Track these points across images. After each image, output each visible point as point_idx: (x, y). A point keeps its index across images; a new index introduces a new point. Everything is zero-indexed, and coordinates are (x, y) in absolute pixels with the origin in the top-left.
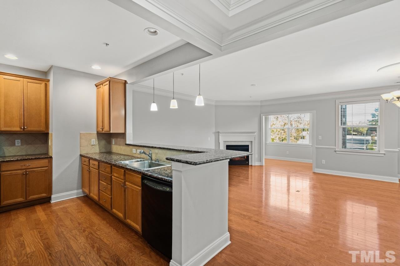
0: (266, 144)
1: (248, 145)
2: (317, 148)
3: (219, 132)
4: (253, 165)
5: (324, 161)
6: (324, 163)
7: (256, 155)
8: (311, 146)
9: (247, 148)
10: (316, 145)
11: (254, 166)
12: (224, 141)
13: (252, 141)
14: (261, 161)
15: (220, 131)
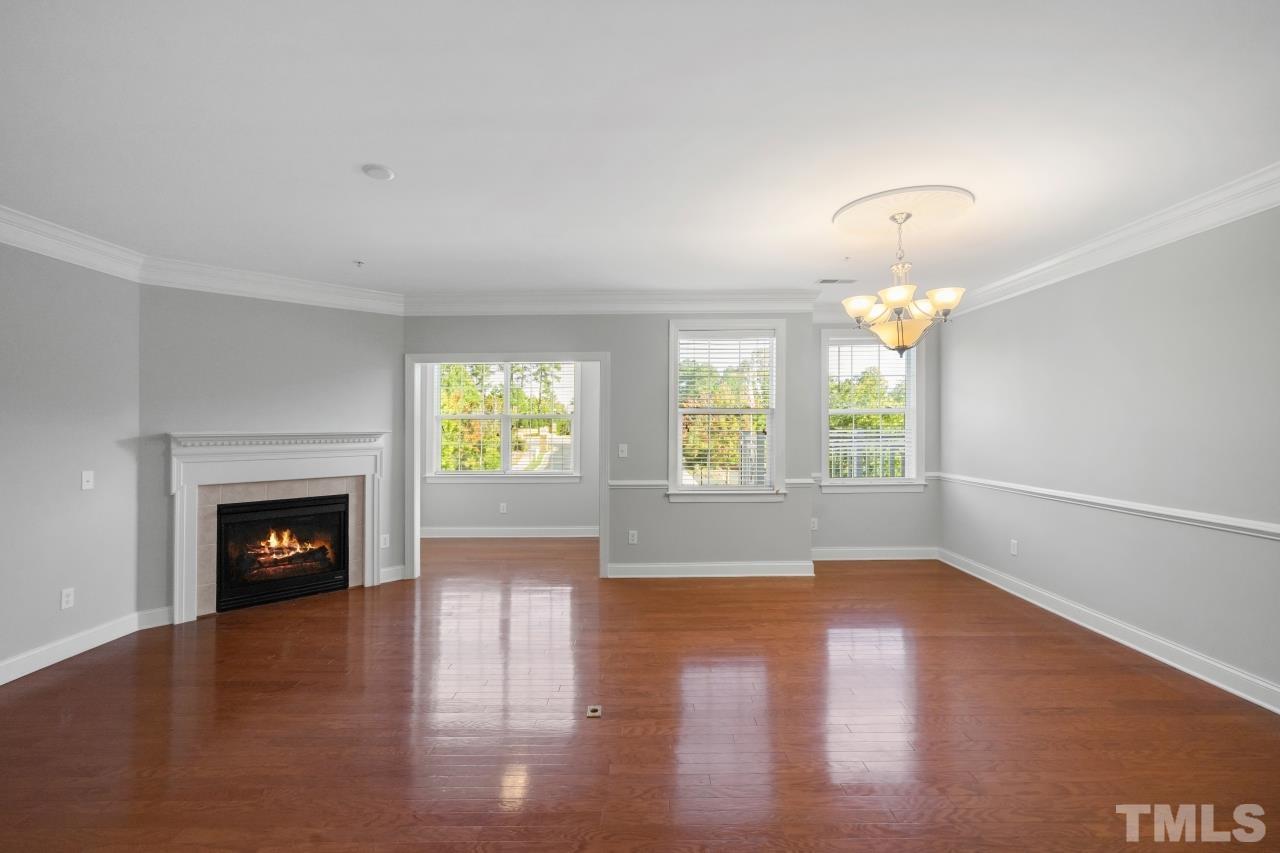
0: (423, 479)
1: (346, 497)
2: (613, 488)
3: (166, 439)
4: (368, 584)
5: (635, 532)
6: (635, 542)
7: (382, 537)
8: (577, 480)
9: (341, 508)
10: (612, 478)
11: (373, 588)
12: (200, 486)
13: (364, 476)
14: (404, 563)
15: (174, 434)
